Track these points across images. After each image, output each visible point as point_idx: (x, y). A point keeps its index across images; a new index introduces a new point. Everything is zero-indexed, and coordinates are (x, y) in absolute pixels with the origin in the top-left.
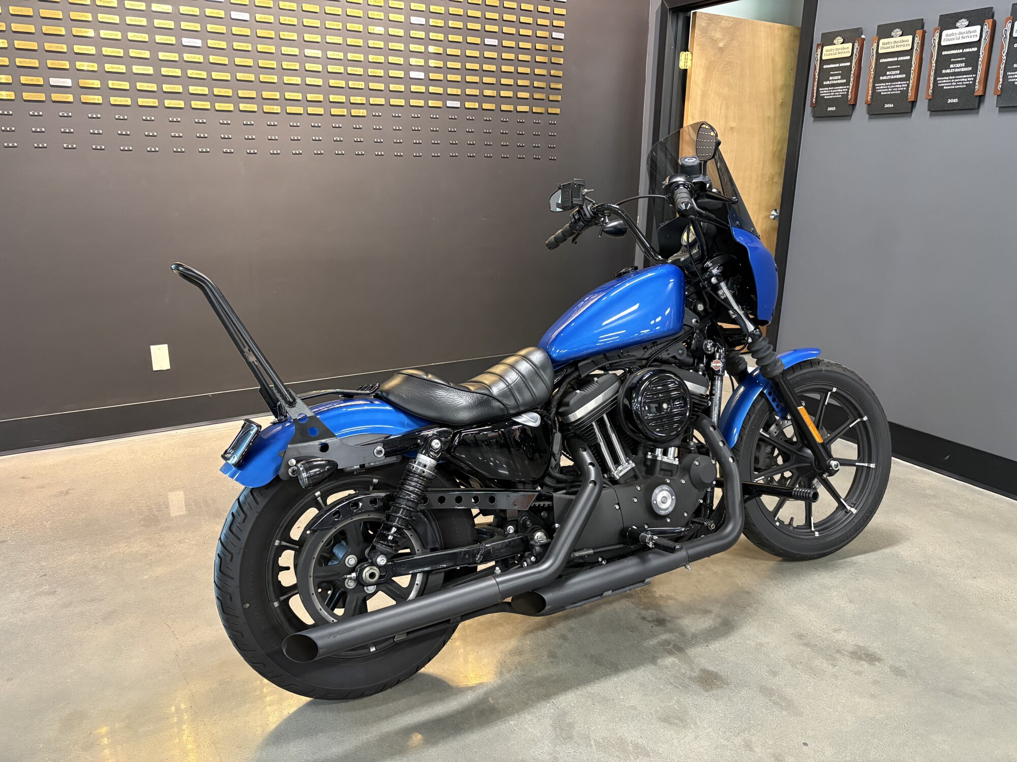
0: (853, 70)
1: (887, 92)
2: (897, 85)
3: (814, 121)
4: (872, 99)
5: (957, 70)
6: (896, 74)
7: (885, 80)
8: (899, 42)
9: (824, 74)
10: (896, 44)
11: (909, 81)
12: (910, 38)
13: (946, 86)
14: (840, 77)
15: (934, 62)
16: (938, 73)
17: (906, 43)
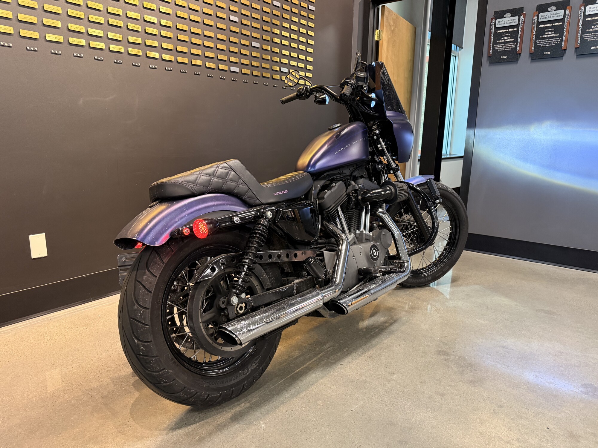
0: (520, 32)
1: (545, 45)
2: (553, 40)
3: (489, 65)
4: (534, 49)
6: (552, 34)
7: (543, 37)
9: (498, 36)
10: (551, 16)
11: (562, 39)
12: (563, 11)
13: (589, 39)
14: (509, 38)
15: (580, 25)
16: (583, 32)
17: (559, 15)
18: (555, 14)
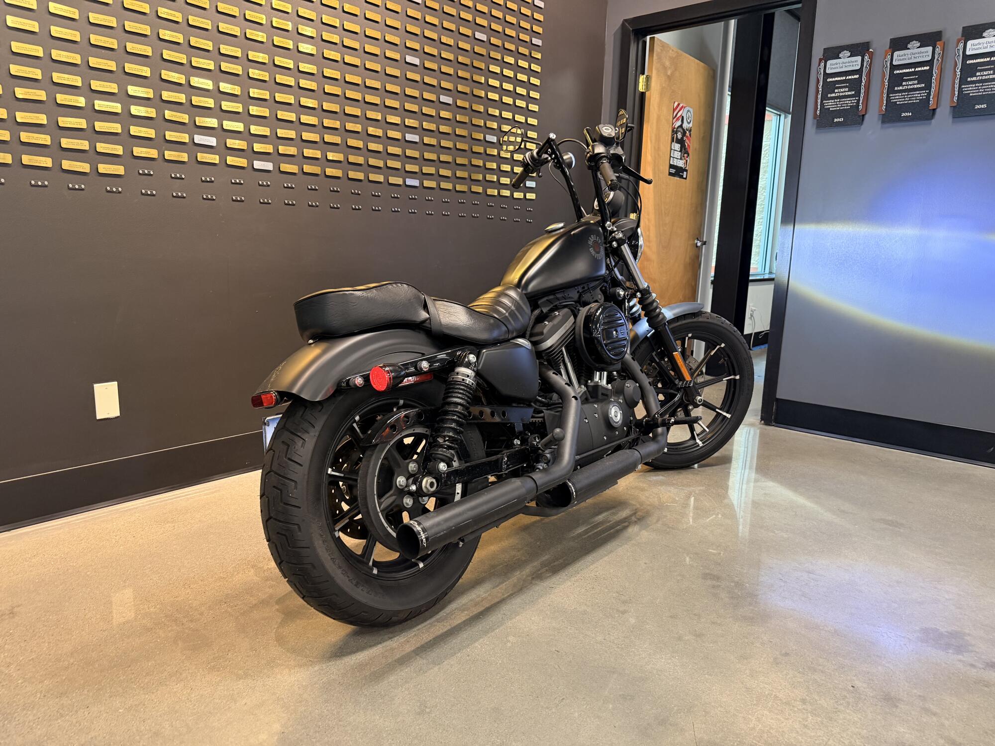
0: (864, 81)
1: (903, 101)
2: (915, 94)
3: (817, 131)
4: (886, 109)
5: (984, 78)
7: (901, 90)
8: (917, 53)
10: (913, 56)
11: (930, 92)
13: (972, 93)
17: (926, 54)
18: (919, 53)
